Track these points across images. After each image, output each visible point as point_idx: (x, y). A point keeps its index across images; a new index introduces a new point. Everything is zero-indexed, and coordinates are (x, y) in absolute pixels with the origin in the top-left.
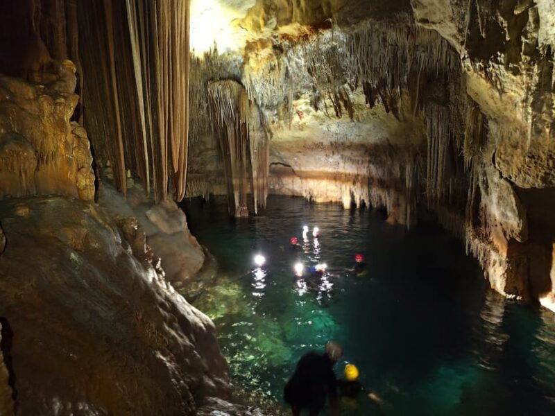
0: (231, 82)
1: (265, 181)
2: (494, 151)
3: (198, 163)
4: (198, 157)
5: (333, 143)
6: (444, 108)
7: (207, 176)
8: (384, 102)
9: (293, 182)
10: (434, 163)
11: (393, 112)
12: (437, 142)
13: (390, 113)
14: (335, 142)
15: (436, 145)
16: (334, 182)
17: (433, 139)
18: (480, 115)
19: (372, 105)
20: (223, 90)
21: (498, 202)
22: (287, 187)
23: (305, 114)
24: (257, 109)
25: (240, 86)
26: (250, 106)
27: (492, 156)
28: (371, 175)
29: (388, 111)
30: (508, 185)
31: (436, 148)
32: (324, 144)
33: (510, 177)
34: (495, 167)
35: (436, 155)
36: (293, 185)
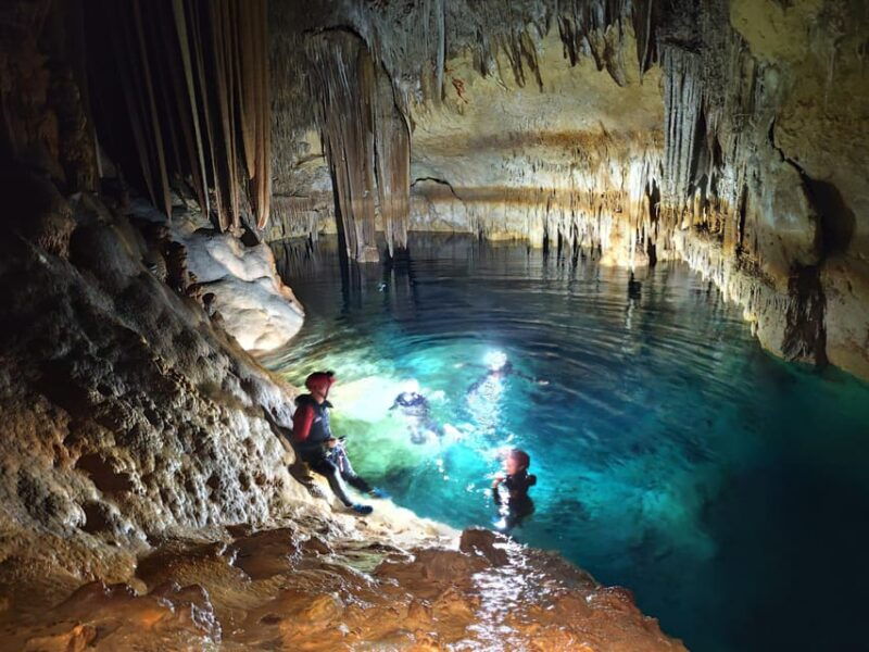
0: (343, 33)
1: (404, 204)
2: (771, 121)
3: (297, 179)
4: (297, 168)
5: (513, 134)
6: (692, 55)
7: (313, 202)
8: (595, 53)
9: (452, 209)
10: (674, 152)
11: (609, 71)
12: (679, 116)
13: (605, 70)
14: (517, 134)
15: (679, 120)
16: (516, 205)
17: (674, 111)
18: (752, 63)
19: (574, 60)
20: (330, 47)
21: (776, 202)
22: (443, 217)
23: (465, 85)
24: (387, 80)
25: (357, 40)
26: (375, 74)
27: (768, 129)
28: (576, 188)
29: (600, 68)
30: (794, 170)
31: (678, 126)
32: (500, 138)
33: (797, 159)
34: (773, 146)
35: (678, 138)
36: (453, 214)
